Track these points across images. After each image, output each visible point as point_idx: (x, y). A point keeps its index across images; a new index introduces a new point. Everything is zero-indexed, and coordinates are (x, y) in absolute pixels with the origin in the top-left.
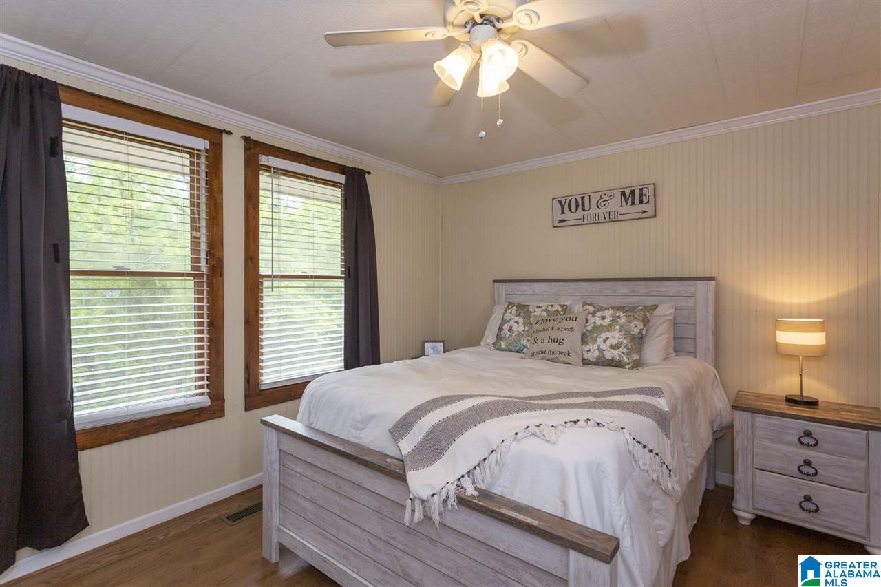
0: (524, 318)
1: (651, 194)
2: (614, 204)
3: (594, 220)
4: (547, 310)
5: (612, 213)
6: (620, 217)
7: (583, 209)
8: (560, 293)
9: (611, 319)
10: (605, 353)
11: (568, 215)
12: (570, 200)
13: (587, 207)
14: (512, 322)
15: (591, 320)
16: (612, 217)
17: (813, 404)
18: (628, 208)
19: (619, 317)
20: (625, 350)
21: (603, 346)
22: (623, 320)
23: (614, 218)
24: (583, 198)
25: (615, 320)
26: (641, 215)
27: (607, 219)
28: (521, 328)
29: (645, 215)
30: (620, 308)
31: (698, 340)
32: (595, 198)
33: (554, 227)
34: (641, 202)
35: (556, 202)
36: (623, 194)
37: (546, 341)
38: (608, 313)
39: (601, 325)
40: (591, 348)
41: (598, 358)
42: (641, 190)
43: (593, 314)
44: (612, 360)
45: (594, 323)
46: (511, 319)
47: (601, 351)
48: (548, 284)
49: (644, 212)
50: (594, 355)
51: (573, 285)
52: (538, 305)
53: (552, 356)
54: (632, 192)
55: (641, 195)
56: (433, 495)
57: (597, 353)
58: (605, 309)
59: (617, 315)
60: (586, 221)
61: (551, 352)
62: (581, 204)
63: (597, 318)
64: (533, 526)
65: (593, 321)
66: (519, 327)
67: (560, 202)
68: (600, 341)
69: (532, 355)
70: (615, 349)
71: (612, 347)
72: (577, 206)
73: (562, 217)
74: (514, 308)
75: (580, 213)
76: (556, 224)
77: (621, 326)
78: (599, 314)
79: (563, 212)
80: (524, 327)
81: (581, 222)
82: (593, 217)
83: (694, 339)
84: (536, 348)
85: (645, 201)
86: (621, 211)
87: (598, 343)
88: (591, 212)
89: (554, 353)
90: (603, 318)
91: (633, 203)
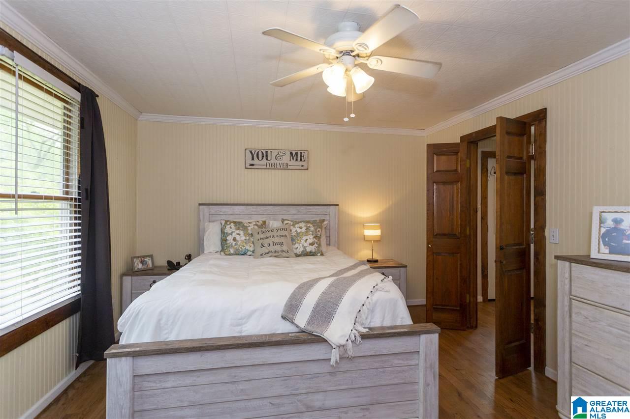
0: (242, 230)
1: (306, 156)
2: (286, 159)
3: (273, 167)
4: (256, 225)
5: (285, 164)
6: (289, 167)
7: (267, 159)
8: (253, 213)
9: (305, 228)
10: (307, 248)
11: (256, 161)
12: (258, 152)
13: (269, 159)
14: (234, 234)
15: (294, 230)
16: (285, 166)
17: (376, 261)
18: (293, 162)
19: (309, 227)
20: (317, 246)
21: (306, 245)
22: (312, 229)
23: (286, 167)
24: (267, 152)
25: (308, 228)
26: (300, 167)
27: (282, 167)
28: (243, 238)
29: (302, 168)
30: (308, 222)
31: (331, 237)
32: (274, 154)
33: (246, 168)
34: (301, 160)
35: (248, 151)
36: (291, 153)
37: (271, 244)
38: (302, 225)
39: (301, 232)
40: (298, 246)
41: (303, 251)
42: (301, 153)
43: (294, 225)
44: (310, 252)
45: (296, 231)
46: (232, 232)
47: (305, 247)
48: (244, 207)
49: (302, 166)
50: (300, 250)
51: (263, 208)
52: (250, 221)
53: (276, 254)
54: (296, 154)
55: (301, 156)
56: (347, 340)
57: (302, 249)
58: (300, 222)
59: (308, 226)
60: (268, 167)
61: (275, 252)
62: (265, 155)
63: (297, 228)
64: (406, 332)
65: (295, 230)
66: (241, 237)
67: (251, 152)
68: (303, 241)
69: (262, 255)
70: (312, 246)
71: (310, 244)
72: (263, 157)
73: (252, 162)
74: (232, 224)
75: (264, 161)
76: (248, 166)
77: (313, 232)
78: (296, 226)
79: (253, 159)
80: (246, 237)
81: (265, 167)
82: (273, 165)
83: (329, 237)
84: (264, 250)
85: (303, 160)
86: (290, 163)
87: (302, 243)
88: (271, 162)
89: (278, 252)
90: (301, 228)
91: (297, 160)
